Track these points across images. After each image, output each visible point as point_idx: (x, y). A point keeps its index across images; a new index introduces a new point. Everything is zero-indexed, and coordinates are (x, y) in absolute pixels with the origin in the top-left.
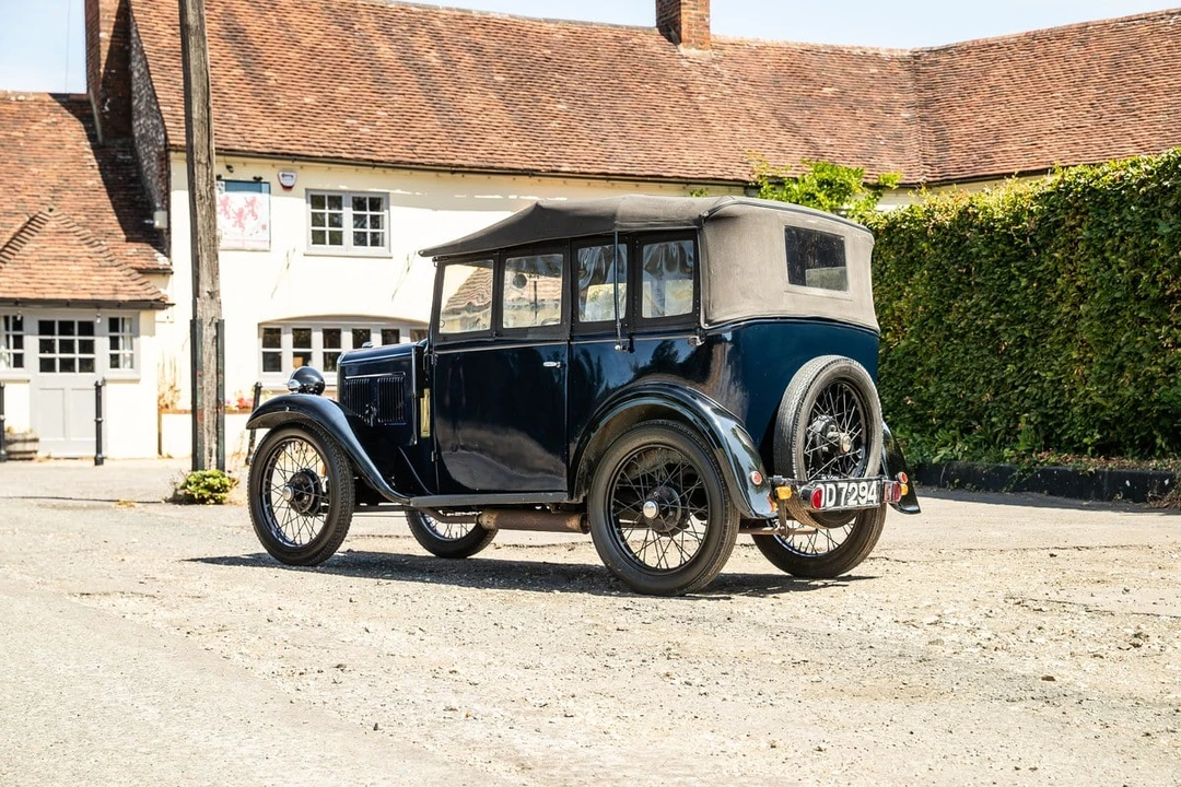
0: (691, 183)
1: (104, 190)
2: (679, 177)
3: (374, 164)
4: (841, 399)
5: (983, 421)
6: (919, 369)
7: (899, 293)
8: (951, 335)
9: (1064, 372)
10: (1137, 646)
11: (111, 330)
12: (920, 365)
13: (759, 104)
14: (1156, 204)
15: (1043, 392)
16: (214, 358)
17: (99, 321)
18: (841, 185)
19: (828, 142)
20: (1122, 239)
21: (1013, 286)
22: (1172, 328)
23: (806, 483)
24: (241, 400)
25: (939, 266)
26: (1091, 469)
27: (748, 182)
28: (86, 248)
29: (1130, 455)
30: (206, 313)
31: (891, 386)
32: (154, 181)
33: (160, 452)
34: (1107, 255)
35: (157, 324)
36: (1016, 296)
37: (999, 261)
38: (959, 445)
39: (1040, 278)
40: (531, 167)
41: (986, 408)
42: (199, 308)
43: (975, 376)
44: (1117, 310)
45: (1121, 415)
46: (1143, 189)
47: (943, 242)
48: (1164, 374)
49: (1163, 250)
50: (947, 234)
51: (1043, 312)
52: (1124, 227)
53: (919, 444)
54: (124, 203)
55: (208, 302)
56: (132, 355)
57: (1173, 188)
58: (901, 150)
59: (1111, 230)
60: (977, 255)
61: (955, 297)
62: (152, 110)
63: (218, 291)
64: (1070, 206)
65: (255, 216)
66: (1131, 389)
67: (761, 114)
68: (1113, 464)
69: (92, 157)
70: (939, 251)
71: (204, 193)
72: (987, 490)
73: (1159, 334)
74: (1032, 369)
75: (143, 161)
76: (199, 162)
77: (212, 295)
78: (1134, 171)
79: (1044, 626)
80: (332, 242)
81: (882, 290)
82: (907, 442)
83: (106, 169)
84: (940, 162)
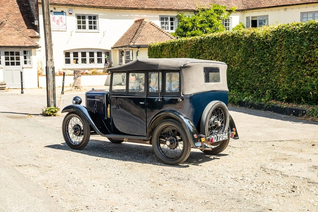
0: (180, 11)
1: (21, 14)
2: (177, 9)
3: (94, 7)
4: (218, 112)
5: (257, 91)
6: (240, 75)
7: (235, 54)
8: (249, 67)
9: (278, 79)
10: (294, 191)
11: (24, 54)
12: (240, 74)
14: (303, 37)
15: (273, 84)
16: (52, 77)
17: (21, 52)
18: (220, 11)
20: (294, 46)
21: (265, 56)
22: (307, 70)
23: (209, 136)
24: (60, 72)
25: (245, 48)
26: (284, 107)
27: (195, 10)
28: (16, 31)
29: (295, 103)
30: (50, 65)
31: (232, 79)
32: (34, 12)
33: (38, 86)
34: (290, 49)
35: (37, 52)
36: (266, 59)
37: (261, 49)
38: (250, 97)
39: (272, 54)
40: (136, 7)
41: (257, 87)
42: (48, 64)
43: (255, 78)
44: (293, 64)
45: (293, 92)
46: (300, 33)
47: (247, 42)
48: (304, 82)
49: (305, 50)
50: (248, 40)
51: (273, 63)
52: (295, 42)
53: (240, 95)
54: (26, 18)
55: (50, 62)
56: (30, 61)
57: (308, 33)
58: (237, 0)
59: (291, 43)
60: (256, 47)
61: (250, 57)
63: (53, 59)
64: (280, 35)
65: (62, 22)
66: (295, 86)
68: (290, 106)
69: (17, 4)
70: (246, 44)
71: (48, 32)
72: (257, 109)
73: (303, 72)
74: (269, 78)
75: (31, 6)
76: (47, 24)
77: (51, 60)
78: (297, 27)
79: (270, 182)
80: (83, 28)
81: (230, 53)
82: (237, 94)
83: (21, 8)
84: (247, 4)
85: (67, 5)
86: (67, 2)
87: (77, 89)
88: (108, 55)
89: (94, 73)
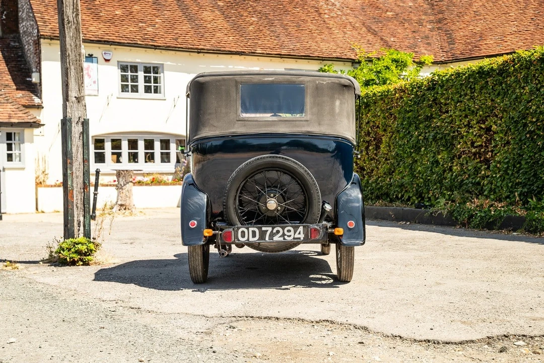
0: (325, 60)
1: (4, 62)
2: (318, 57)
3: (156, 47)
11: (7, 140)
13: (356, 19)
16: (81, 150)
18: (402, 62)
19: (392, 39)
27: (354, 60)
30: (75, 113)
32: (31, 56)
33: (37, 209)
35: (35, 137)
40: (240, 50)
42: (69, 110)
54: (14, 69)
55: (76, 105)
56: (20, 154)
58: (429, 44)
62: (30, 16)
63: (83, 97)
65: (90, 76)
67: (357, 25)
71: (71, 19)
75: (25, 46)
77: (79, 99)
80: (133, 91)
83: (4, 50)
84: (451, 50)
85: (99, 42)
86: (99, 36)
87: (124, 211)
88: (183, 145)
89: (156, 182)
